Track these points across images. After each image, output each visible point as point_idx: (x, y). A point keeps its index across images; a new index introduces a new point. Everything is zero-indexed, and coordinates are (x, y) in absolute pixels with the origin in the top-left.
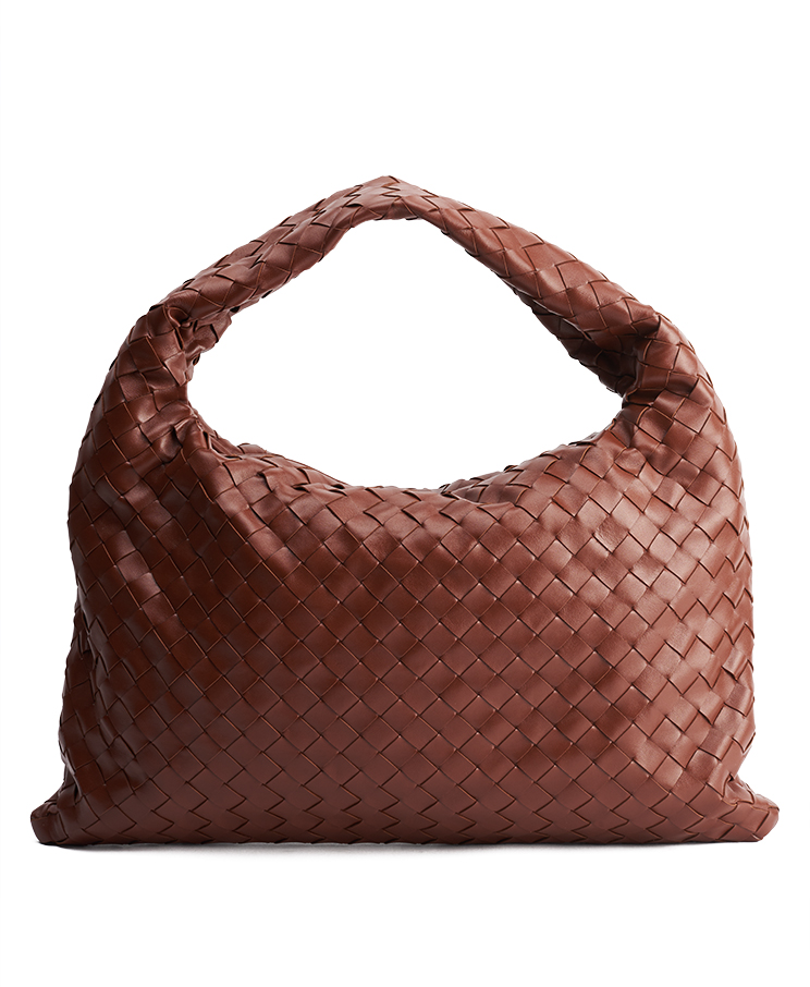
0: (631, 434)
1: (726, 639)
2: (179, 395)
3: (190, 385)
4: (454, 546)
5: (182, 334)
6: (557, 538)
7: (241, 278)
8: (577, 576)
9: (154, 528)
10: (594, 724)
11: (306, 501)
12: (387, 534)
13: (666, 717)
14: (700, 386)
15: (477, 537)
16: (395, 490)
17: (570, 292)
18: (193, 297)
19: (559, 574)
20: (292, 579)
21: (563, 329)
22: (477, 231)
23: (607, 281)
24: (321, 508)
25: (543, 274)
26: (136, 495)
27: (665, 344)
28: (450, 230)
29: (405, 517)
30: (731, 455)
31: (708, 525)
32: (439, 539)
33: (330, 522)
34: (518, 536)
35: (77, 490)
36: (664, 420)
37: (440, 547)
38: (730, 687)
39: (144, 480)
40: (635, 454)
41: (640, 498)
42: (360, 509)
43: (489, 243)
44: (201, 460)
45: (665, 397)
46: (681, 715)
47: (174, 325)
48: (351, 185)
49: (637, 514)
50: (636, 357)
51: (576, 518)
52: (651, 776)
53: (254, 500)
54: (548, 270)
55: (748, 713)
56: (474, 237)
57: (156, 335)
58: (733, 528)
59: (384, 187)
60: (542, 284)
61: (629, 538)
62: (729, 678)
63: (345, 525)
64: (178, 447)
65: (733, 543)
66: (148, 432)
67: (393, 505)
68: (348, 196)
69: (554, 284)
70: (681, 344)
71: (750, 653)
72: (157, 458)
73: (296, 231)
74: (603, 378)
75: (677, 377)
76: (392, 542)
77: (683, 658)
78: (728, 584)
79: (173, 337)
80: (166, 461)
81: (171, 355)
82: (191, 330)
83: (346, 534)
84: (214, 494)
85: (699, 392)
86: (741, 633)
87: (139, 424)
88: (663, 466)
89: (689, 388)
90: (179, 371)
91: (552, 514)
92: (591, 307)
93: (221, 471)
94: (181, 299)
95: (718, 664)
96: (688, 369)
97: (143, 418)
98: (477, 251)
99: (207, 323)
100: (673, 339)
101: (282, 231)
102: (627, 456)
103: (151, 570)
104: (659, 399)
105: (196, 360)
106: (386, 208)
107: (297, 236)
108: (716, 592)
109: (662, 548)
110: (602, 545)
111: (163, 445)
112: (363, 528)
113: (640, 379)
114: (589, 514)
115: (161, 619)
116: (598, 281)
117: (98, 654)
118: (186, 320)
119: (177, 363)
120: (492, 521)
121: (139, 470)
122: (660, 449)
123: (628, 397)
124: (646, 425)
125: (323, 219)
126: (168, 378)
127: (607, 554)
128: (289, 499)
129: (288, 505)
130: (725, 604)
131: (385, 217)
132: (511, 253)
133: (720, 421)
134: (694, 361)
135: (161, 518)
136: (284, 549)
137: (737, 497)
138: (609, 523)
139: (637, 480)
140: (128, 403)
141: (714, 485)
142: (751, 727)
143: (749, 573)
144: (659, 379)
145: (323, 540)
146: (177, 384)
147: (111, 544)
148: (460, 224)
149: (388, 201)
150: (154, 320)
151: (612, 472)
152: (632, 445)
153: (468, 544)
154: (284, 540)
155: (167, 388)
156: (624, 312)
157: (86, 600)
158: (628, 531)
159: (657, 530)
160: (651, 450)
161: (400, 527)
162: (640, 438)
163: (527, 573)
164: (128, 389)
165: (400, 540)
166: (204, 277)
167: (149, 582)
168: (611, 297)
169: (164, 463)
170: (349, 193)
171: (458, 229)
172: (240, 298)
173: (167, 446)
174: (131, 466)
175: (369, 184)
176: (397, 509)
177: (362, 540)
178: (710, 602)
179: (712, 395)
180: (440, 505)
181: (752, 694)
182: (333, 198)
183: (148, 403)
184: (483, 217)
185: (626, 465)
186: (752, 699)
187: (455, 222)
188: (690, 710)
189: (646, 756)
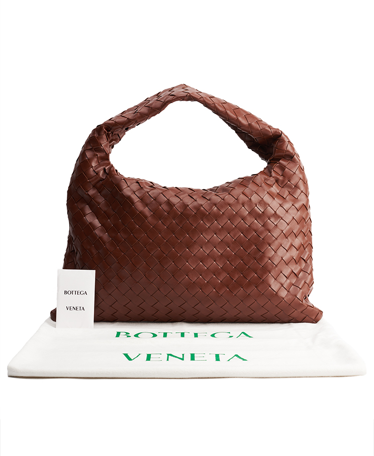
0: (271, 172)
1: (302, 246)
2: (107, 158)
3: (110, 155)
4: (207, 208)
5: (108, 136)
6: (243, 206)
7: (130, 117)
8: (250, 220)
9: (99, 204)
10: (256, 274)
11: (154, 191)
12: (183, 203)
13: (281, 272)
14: (295, 156)
15: (215, 205)
16: (186, 188)
17: (250, 125)
18: (113, 123)
19: (244, 219)
20: (150, 219)
21: (247, 138)
22: (216, 105)
23: (262, 121)
24: (160, 194)
25: (240, 119)
26: (92, 192)
27: (283, 141)
28: (206, 105)
29: (190, 197)
30: (305, 183)
31: (298, 205)
32: (202, 205)
33: (163, 199)
34: (230, 205)
35: (70, 192)
36: (283, 168)
37: (202, 208)
38: (304, 264)
39: (94, 187)
40: (272, 179)
41: (273, 194)
42: (174, 194)
43: (220, 109)
44: (116, 178)
45: (283, 160)
46: (287, 271)
47: (105, 132)
48: (170, 87)
49: (272, 199)
50: (273, 146)
51: (250, 199)
52: (276, 293)
53: (135, 190)
54: (242, 118)
55: (311, 273)
56: (215, 107)
57: (99, 135)
58: (306, 207)
59: (183, 88)
60: (240, 122)
61: (269, 207)
62: (303, 261)
63: (168, 200)
64: (106, 175)
65: (306, 213)
66: (96, 169)
67: (185, 193)
68: (170, 91)
69: (244, 122)
70: (289, 142)
71: (311, 253)
72: (99, 179)
73: (151, 102)
74: (260, 156)
75: (287, 153)
76: (185, 206)
77: (287, 251)
78: (303, 227)
79: (104, 136)
80: (102, 180)
81: (104, 142)
82: (111, 135)
83: (169, 203)
84: (121, 189)
85: (295, 159)
86: (307, 246)
87: (92, 167)
88: (282, 184)
89: (291, 157)
90: (107, 149)
91: (242, 198)
92: (258, 130)
93: (123, 182)
94: (108, 123)
95: (299, 256)
96: (291, 151)
97: (94, 164)
98: (216, 111)
99: (116, 133)
100: (286, 140)
101: (144, 103)
102: (269, 179)
103: (97, 219)
104: (280, 161)
105: (113, 147)
106: (184, 97)
107: (151, 104)
108: (299, 229)
109: (280, 212)
110: (259, 209)
111: (101, 175)
112: (175, 200)
113: (274, 154)
114: (255, 198)
115: (101, 235)
116: (259, 121)
117: (77, 250)
118: (109, 131)
119: (106, 146)
120: (220, 199)
121: (93, 183)
122: (281, 178)
123: (270, 160)
124: (276, 169)
125: (161, 99)
126: (103, 151)
127: (261, 212)
128: (148, 190)
129: (148, 192)
130: (302, 234)
131: (183, 100)
132: (228, 112)
133: (302, 170)
134: (293, 149)
135: (101, 200)
136: (147, 208)
137: (307, 197)
138: (262, 202)
139: (272, 188)
140: (89, 159)
141: (299, 191)
142: (312, 279)
143: (311, 225)
144: (282, 154)
145: (160, 205)
146: (106, 153)
147: (83, 210)
148: (210, 103)
149: (185, 94)
150: (99, 130)
151: (263, 184)
152: (271, 176)
153: (212, 207)
154: (146, 205)
155: (102, 154)
156: (269, 131)
157: (73, 231)
158: (269, 205)
159: (279, 205)
160: (277, 178)
161: (188, 201)
162: (273, 174)
163: (231, 218)
164: (89, 154)
165: (188, 205)
166: (117, 117)
167: (97, 223)
168: (265, 126)
169: (101, 180)
170: (170, 90)
171: (209, 104)
172: (129, 124)
173: (102, 175)
174: (90, 182)
175: (177, 87)
176: (187, 195)
177: (174, 205)
178: (297, 232)
179: (300, 160)
180: (202, 193)
181: (312, 267)
182: (164, 91)
183: (96, 159)
184: (218, 99)
185: (268, 182)
186: (312, 270)
187: (208, 102)
188: (289, 270)
189: (275, 286)
